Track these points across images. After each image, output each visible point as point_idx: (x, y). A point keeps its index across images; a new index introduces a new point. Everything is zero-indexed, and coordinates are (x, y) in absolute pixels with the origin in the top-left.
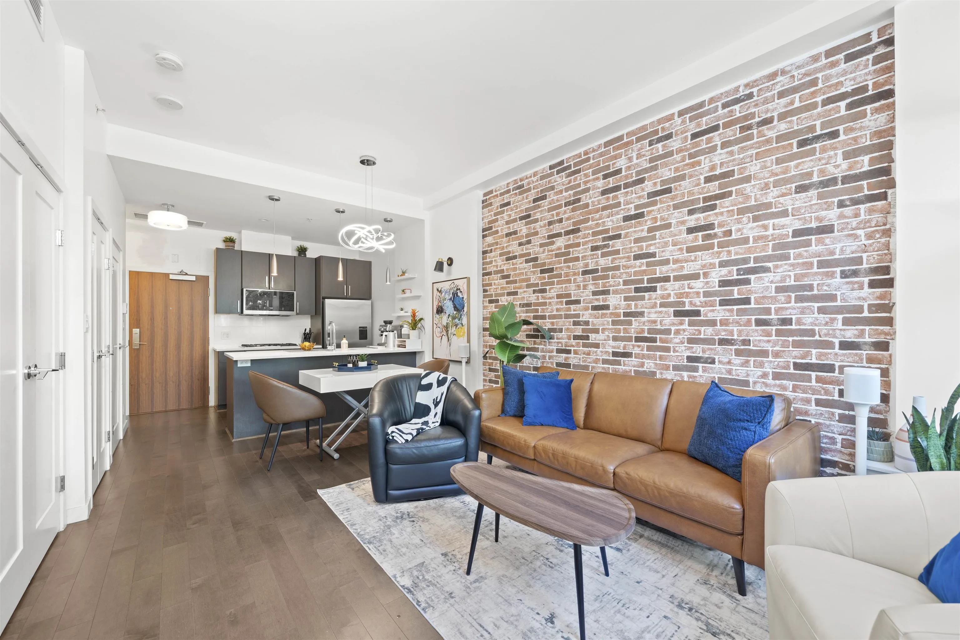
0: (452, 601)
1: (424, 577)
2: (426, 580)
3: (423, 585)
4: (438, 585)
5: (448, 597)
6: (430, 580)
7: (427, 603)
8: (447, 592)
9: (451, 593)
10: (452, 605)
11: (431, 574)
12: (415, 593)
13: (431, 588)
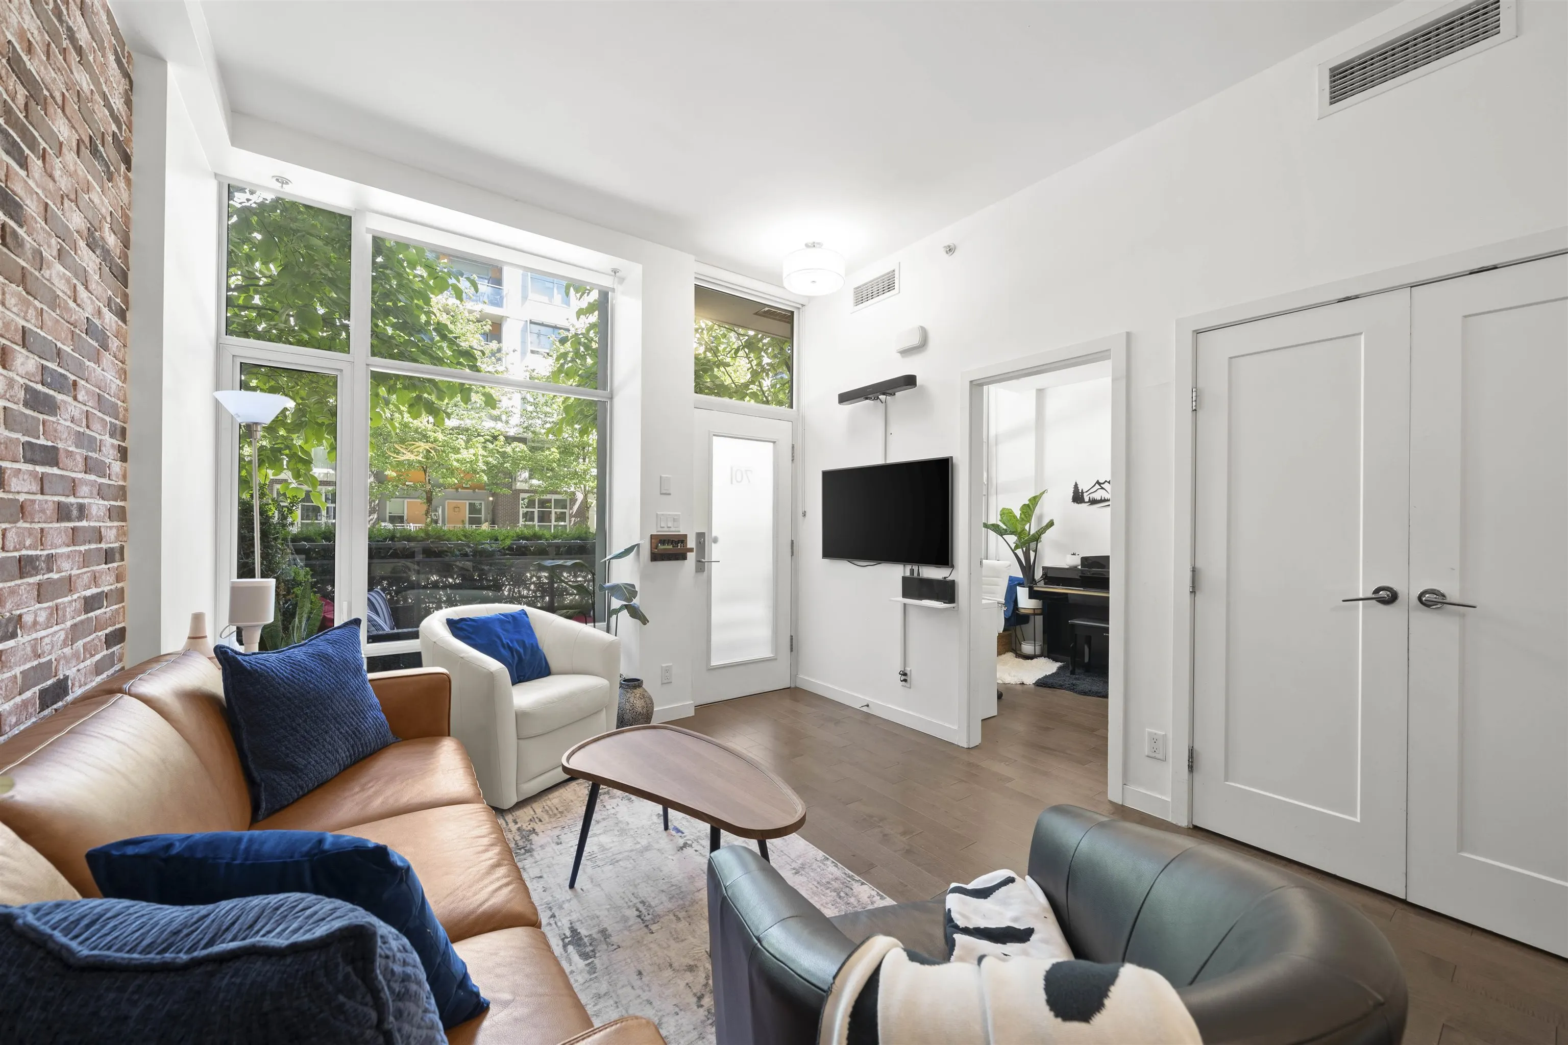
0: (794, 865)
1: (838, 894)
2: (835, 890)
3: (836, 885)
4: (815, 883)
5: (800, 870)
6: (828, 891)
7: (824, 865)
8: (802, 875)
9: (796, 873)
10: (793, 861)
11: (829, 898)
12: (844, 876)
13: (824, 881)
